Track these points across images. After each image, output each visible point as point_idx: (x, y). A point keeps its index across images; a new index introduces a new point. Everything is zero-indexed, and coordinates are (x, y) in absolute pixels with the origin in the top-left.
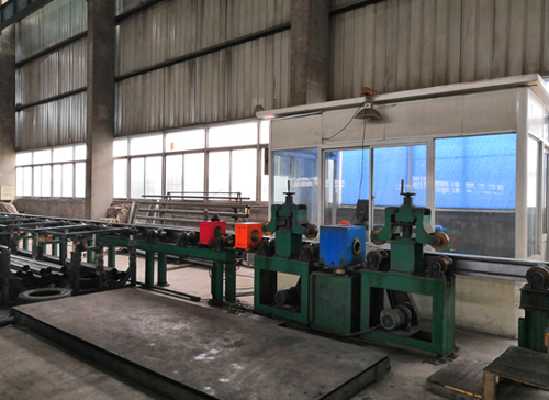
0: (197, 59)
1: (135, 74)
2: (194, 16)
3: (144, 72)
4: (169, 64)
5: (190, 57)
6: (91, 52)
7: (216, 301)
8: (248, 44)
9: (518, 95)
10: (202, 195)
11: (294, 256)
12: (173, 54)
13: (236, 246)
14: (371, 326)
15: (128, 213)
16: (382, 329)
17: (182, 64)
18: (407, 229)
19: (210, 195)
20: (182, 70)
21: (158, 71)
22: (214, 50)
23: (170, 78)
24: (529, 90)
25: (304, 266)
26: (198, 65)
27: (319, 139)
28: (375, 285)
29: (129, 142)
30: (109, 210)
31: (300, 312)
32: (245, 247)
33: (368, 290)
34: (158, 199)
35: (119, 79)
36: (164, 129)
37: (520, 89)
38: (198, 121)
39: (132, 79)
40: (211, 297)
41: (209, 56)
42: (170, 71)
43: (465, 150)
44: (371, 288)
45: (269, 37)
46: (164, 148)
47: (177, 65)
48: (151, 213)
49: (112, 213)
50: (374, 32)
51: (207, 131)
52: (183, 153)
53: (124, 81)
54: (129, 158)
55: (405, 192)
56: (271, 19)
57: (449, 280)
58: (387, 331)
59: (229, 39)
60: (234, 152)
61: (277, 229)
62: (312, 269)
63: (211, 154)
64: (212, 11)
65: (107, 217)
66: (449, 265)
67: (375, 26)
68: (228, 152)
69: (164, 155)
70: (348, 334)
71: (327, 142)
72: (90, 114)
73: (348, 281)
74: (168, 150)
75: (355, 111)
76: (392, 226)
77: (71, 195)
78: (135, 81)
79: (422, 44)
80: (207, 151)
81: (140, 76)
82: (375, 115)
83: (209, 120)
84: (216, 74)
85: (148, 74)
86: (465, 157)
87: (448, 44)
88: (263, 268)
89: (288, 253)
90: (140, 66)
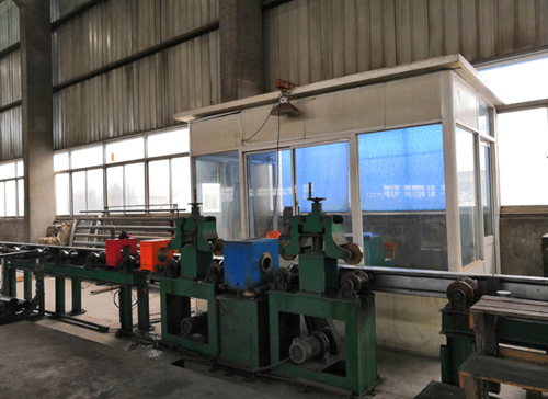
0: (134, 64)
1: (73, 83)
2: (129, 19)
3: (82, 79)
4: (106, 70)
5: (127, 62)
6: (25, 61)
7: (125, 331)
8: (183, 45)
9: (442, 80)
10: (144, 208)
11: (200, 276)
12: (111, 60)
13: (142, 267)
14: (281, 359)
15: (70, 231)
16: (291, 361)
17: (119, 69)
18: (317, 240)
19: (151, 208)
20: (119, 76)
21: (96, 78)
22: (149, 53)
23: (108, 86)
24: (453, 73)
25: (210, 288)
26: (135, 70)
27: (239, 141)
28: (284, 310)
29: (70, 155)
30: (49, 228)
31: (207, 342)
32: (150, 268)
33: (277, 315)
34: (100, 215)
35: (58, 89)
36: (104, 140)
37: (442, 73)
38: (137, 129)
39: (71, 88)
40: (119, 326)
41: (146, 59)
42: (108, 78)
43: (406, 148)
44: (280, 313)
45: (204, 36)
46: (104, 160)
47: (114, 71)
48: (93, 231)
49: (52, 231)
50: (309, 24)
51: (146, 139)
52: (123, 164)
53: (63, 91)
54: (71, 172)
55: (313, 197)
56: (205, 18)
57: (364, 301)
58: (297, 364)
59: (164, 40)
60: (173, 160)
61: (183, 246)
62: (218, 292)
63: (150, 163)
64: (147, 12)
65: (48, 236)
66: (364, 283)
67: (309, 18)
68: (168, 161)
69: (105, 167)
70: (256, 369)
71: (247, 144)
72: (26, 126)
73: (253, 305)
74: (109, 162)
75: (270, 107)
76: (300, 238)
77: (14, 215)
78: (74, 89)
79: (357, 36)
80: (146, 161)
81: (78, 85)
82: (291, 110)
83: (148, 128)
84: (153, 78)
85: (87, 82)
86: (406, 155)
87: (383, 35)
88: (169, 292)
89: (194, 274)
90: (77, 74)
